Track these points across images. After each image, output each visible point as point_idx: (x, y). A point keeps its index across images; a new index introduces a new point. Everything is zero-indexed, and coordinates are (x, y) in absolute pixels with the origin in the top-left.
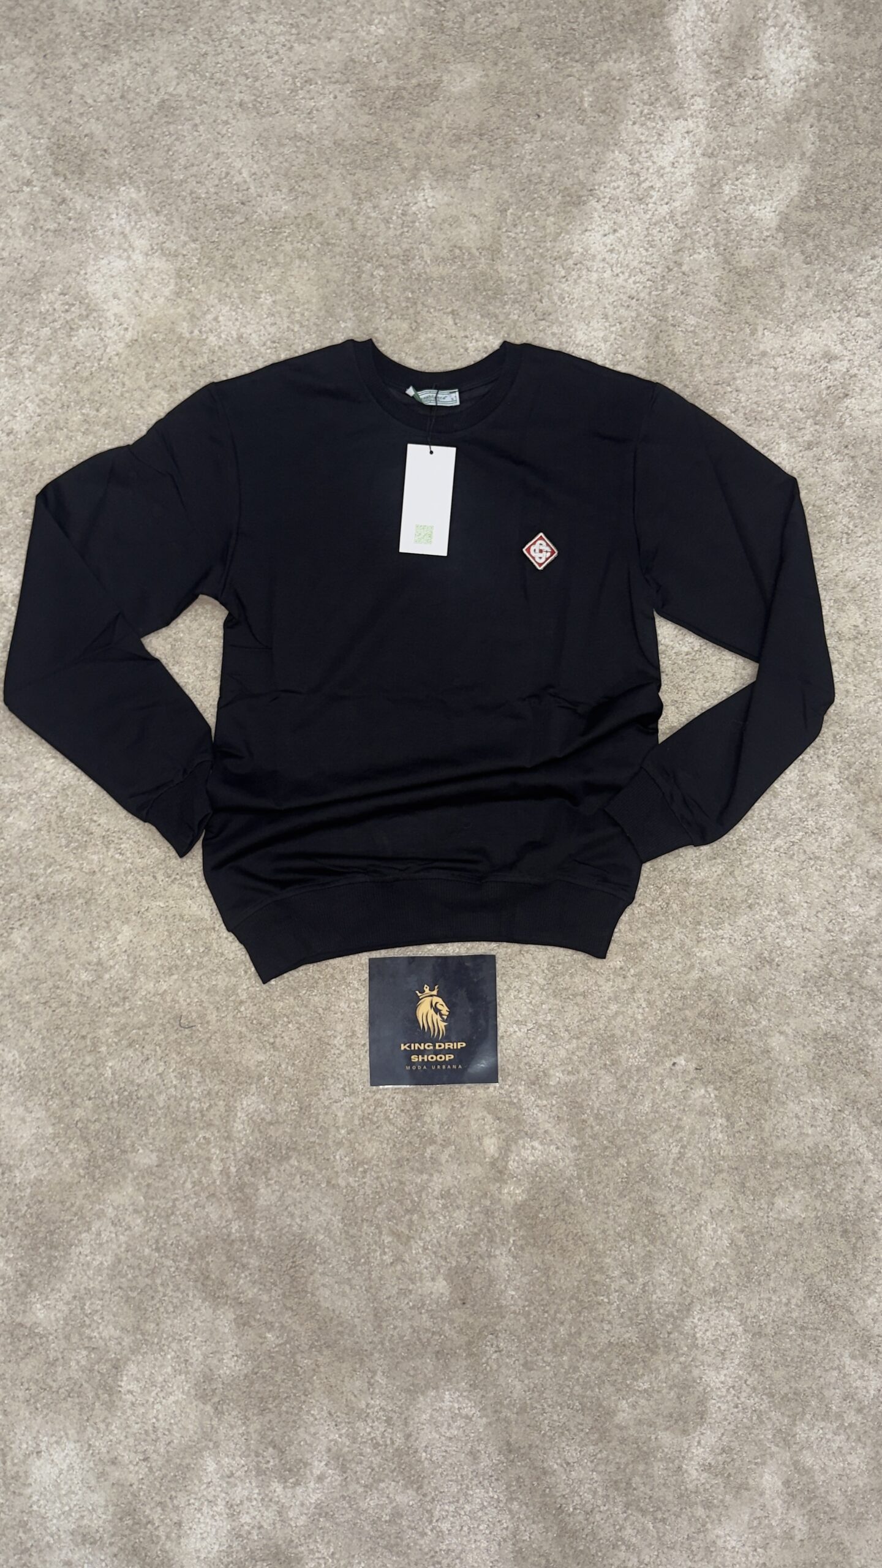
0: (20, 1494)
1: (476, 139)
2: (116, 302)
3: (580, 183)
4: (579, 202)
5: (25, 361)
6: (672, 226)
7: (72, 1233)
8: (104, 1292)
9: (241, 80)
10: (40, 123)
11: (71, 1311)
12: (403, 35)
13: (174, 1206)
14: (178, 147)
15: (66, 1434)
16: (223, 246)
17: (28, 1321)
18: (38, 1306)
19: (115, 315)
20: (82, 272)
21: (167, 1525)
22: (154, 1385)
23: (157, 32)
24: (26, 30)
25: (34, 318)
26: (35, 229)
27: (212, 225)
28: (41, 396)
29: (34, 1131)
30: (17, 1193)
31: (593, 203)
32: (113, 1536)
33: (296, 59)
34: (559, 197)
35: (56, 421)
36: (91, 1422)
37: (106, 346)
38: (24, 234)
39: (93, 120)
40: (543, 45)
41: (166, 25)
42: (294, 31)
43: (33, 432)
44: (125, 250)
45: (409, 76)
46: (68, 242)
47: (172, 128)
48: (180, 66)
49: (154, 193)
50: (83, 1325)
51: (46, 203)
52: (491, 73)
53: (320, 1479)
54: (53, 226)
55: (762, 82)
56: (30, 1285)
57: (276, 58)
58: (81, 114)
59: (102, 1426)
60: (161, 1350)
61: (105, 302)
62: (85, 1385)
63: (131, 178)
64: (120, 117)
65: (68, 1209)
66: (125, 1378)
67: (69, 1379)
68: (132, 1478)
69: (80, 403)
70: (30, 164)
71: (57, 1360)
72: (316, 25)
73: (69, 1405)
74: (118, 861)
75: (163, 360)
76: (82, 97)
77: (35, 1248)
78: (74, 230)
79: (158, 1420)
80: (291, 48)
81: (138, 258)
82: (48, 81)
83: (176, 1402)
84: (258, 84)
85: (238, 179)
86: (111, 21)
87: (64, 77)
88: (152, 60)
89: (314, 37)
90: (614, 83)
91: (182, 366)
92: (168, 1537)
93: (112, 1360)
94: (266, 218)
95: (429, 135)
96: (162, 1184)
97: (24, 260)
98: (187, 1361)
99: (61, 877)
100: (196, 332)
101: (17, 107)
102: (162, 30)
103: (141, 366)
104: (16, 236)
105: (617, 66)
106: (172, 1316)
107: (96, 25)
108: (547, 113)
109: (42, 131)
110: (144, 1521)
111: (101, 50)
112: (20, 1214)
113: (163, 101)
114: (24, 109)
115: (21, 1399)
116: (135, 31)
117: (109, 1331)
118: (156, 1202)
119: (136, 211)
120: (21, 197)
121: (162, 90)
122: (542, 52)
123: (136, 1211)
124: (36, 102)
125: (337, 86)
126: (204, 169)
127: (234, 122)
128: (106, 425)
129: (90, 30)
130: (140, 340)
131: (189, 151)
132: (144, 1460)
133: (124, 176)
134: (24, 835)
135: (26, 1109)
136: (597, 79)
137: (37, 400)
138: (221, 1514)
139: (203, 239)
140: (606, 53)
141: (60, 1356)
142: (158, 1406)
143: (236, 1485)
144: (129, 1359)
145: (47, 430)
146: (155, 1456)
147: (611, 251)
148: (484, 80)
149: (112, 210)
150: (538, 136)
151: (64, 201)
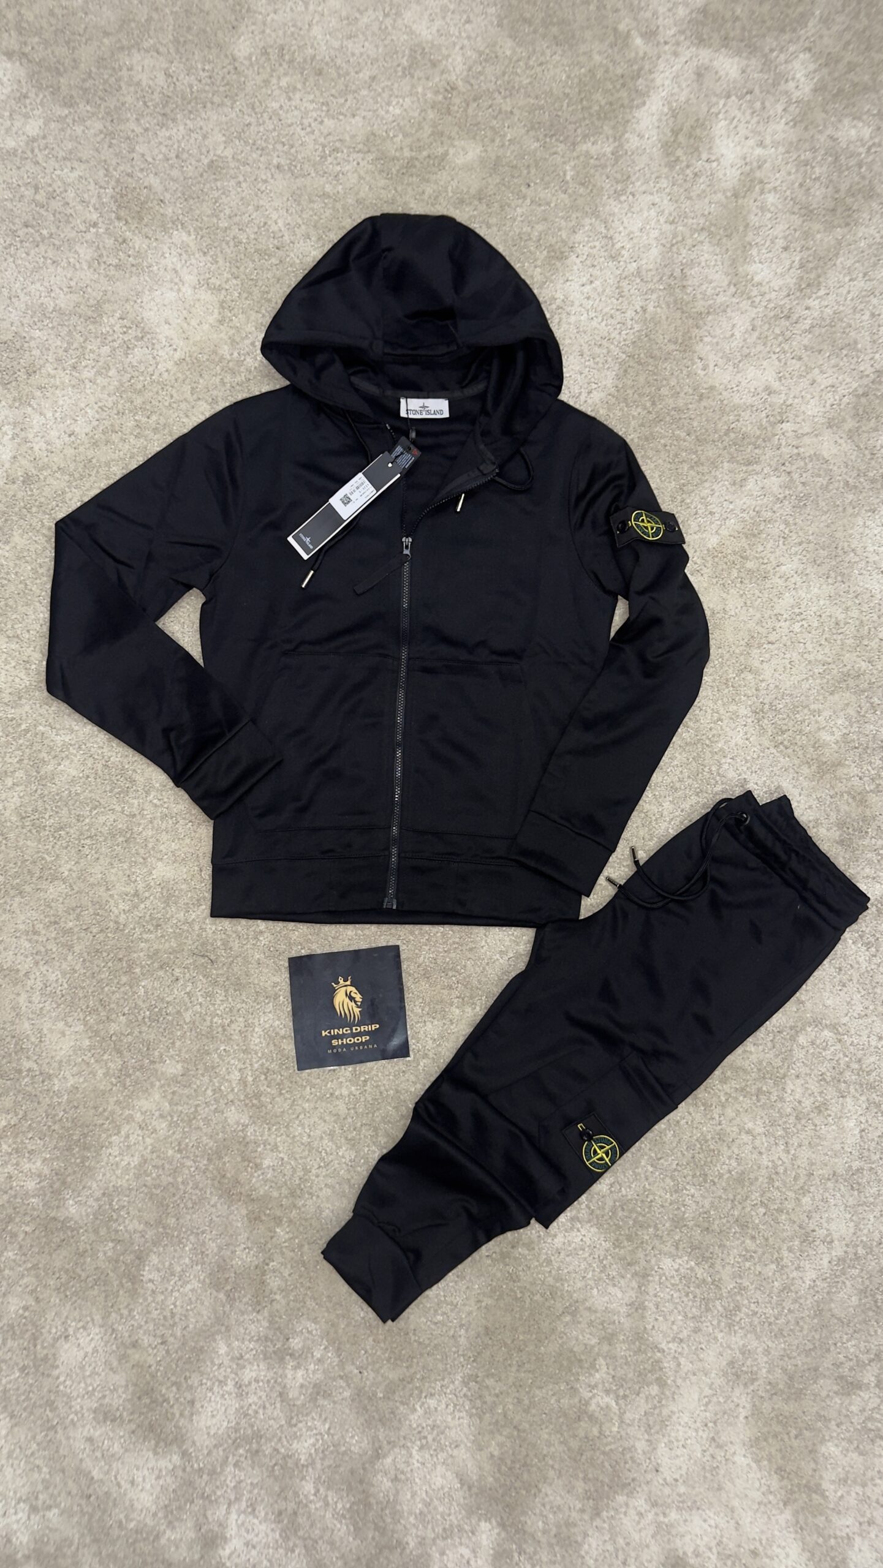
0: (49, 1376)
1: (476, 202)
2: (167, 326)
3: (563, 241)
4: (562, 257)
5: (87, 374)
6: (638, 280)
7: (104, 1136)
8: (130, 1190)
9: (279, 147)
10: (106, 176)
11: (100, 1207)
12: (416, 114)
13: (196, 1111)
14: (224, 199)
15: (93, 1320)
16: (260, 283)
17: (61, 1215)
18: (71, 1202)
19: (167, 337)
20: (139, 301)
21: (181, 1404)
22: (173, 1274)
23: (209, 105)
24: (97, 99)
25: (96, 337)
26: (99, 263)
27: (251, 265)
28: (100, 404)
29: (72, 1043)
30: (55, 1099)
31: (573, 257)
32: (132, 1413)
33: (326, 132)
34: (545, 253)
35: (112, 425)
36: (116, 1308)
37: (157, 364)
38: (89, 267)
39: (152, 175)
40: (532, 128)
41: (216, 99)
42: (324, 108)
43: (91, 434)
44: (176, 284)
45: (420, 149)
46: (127, 275)
47: (219, 184)
48: (227, 134)
49: (202, 237)
50: (111, 1219)
51: (109, 242)
52: (489, 149)
53: (320, 1361)
54: (115, 261)
55: (715, 164)
56: (64, 1183)
57: (309, 129)
58: (142, 170)
59: (125, 1312)
60: (180, 1242)
61: (158, 325)
62: (111, 1274)
63: (182, 224)
64: (175, 173)
65: (101, 1114)
66: (147, 1268)
67: (96, 1269)
68: (151, 1360)
69: (134, 411)
70: (96, 209)
71: (86, 1251)
72: (342, 105)
73: (95, 1292)
74: (156, 806)
75: (206, 377)
76: (143, 155)
77: (69, 1149)
78: (133, 265)
79: (175, 1306)
80: (322, 122)
81: (187, 291)
82: (114, 141)
83: (193, 1290)
84: (293, 151)
85: (274, 228)
86: (170, 94)
87: (128, 138)
88: (205, 128)
89: (341, 113)
90: (592, 161)
91: (223, 384)
92: (181, 1415)
93: (135, 1252)
94: (298, 261)
95: (436, 198)
96: (186, 1091)
97: (89, 290)
98: (203, 1253)
99: (104, 818)
100: (236, 354)
101: (87, 161)
102: (212, 103)
103: (187, 382)
104: (82, 269)
105: (595, 147)
106: (191, 1211)
107: (156, 96)
108: (536, 184)
109: (108, 182)
110: (161, 1399)
111: (160, 118)
112: (57, 1118)
113: (212, 161)
114: (93, 163)
115: (53, 1287)
116: (189, 103)
117: (135, 1225)
118: (180, 1108)
119: (186, 251)
120: (88, 236)
121: (212, 153)
122: (532, 133)
123: (162, 1116)
124: (103, 158)
125: (361, 155)
126: (246, 218)
127: (272, 181)
128: (155, 430)
129: (152, 100)
130: (188, 359)
131: (233, 204)
132: (162, 1343)
133: (176, 222)
134: (73, 781)
135: (66, 1024)
136: (578, 157)
137: (96, 407)
138: (230, 1394)
139: (244, 277)
140: (585, 137)
141: (89, 1247)
142: (176, 1294)
143: (244, 1367)
144: (151, 1251)
145: (104, 432)
146: (171, 1339)
147: (588, 298)
148: (483, 154)
149: (166, 249)
150: (528, 201)
151: (124, 241)
